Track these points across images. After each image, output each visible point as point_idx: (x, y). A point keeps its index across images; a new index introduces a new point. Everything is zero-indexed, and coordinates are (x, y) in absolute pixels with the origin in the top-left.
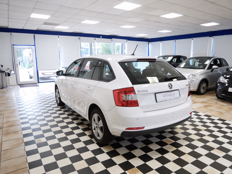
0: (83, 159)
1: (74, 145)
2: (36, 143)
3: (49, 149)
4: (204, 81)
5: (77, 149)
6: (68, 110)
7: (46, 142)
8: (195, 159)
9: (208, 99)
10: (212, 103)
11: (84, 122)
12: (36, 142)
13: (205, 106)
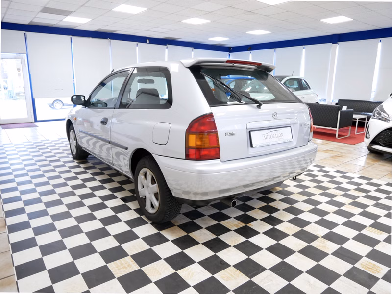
0: (127, 255)
1: (107, 228)
5: (114, 236)
8: (338, 247)
9: (336, 146)
10: (343, 151)
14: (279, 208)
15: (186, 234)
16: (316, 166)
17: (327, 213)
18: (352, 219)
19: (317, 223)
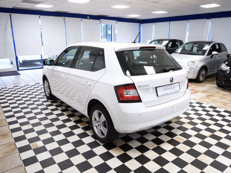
0: (92, 167)
1: (77, 148)
2: (33, 149)
3: (50, 156)
4: (204, 68)
5: (82, 154)
6: (60, 104)
7: (44, 147)
8: (213, 160)
9: (209, 88)
10: (213, 92)
11: (83, 119)
12: (32, 147)
13: (208, 96)
14: (177, 134)
15: (124, 152)
16: (198, 103)
17: (205, 137)
18: (221, 141)
19: (200, 144)
